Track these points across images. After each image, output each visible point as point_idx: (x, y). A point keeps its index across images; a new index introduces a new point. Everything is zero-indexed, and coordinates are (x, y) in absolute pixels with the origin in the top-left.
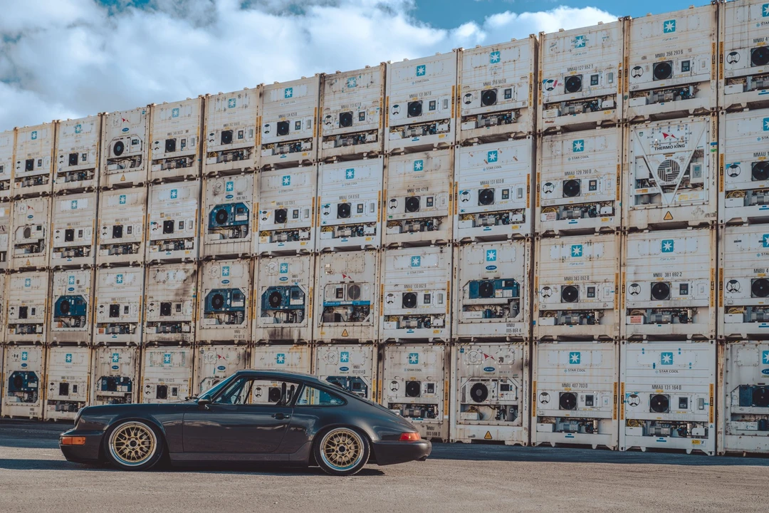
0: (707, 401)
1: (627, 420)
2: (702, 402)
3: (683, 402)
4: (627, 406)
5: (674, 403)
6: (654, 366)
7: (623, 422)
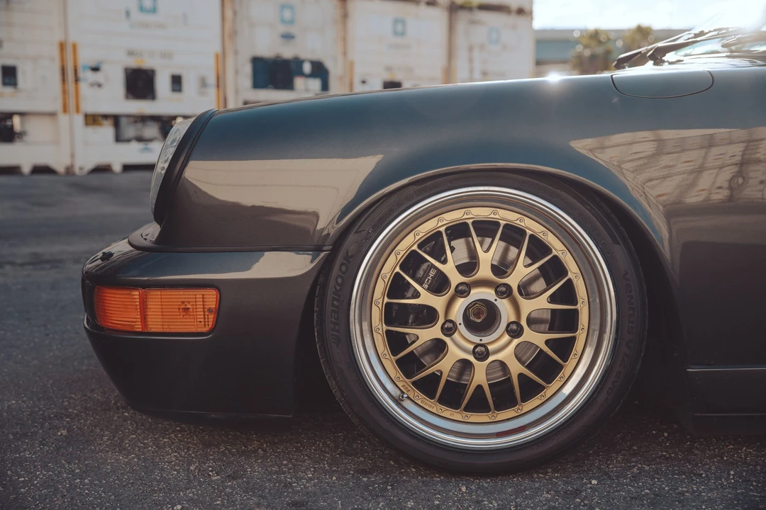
0: (212, 80)
1: (86, 116)
2: (203, 83)
3: (177, 82)
4: (84, 88)
5: (162, 84)
6: (128, 14)
7: (79, 119)
